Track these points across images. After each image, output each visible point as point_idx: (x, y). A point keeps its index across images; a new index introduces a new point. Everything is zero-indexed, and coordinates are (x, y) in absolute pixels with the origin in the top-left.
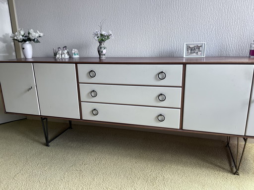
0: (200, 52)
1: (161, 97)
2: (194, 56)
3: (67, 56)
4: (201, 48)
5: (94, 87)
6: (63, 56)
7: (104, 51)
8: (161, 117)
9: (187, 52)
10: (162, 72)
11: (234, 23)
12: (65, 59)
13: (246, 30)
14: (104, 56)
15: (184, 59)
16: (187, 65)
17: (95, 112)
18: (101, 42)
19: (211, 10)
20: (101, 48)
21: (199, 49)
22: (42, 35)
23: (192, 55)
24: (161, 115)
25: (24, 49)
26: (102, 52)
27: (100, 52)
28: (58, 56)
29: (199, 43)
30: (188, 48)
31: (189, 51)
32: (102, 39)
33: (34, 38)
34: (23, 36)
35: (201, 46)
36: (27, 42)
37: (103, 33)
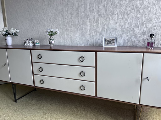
0: (114, 44)
1: (82, 74)
2: (110, 46)
3: (31, 45)
4: (114, 40)
5: (41, 65)
6: (29, 44)
7: (53, 42)
8: (82, 87)
9: (105, 43)
10: (82, 57)
11: (139, 23)
12: (30, 46)
13: (147, 29)
14: (53, 45)
15: (103, 48)
16: (98, 52)
17: (42, 81)
18: (51, 36)
19: (123, 15)
20: (50, 40)
21: (113, 41)
22: (18, 31)
23: (109, 45)
24: (82, 86)
25: (6, 39)
26: (51, 42)
27: (50, 43)
28: (26, 44)
29: (113, 37)
30: (106, 40)
31: (107, 43)
32: (52, 34)
33: (12, 33)
34: (5, 32)
35: (114, 39)
36: (8, 36)
37: (52, 30)
